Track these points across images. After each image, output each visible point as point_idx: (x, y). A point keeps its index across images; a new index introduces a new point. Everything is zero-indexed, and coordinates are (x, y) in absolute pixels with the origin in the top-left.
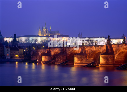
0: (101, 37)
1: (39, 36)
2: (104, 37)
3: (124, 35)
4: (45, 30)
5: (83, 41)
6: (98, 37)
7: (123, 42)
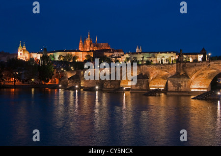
0: (170, 52)
1: (80, 51)
2: (174, 52)
3: (203, 48)
4: (88, 42)
5: (143, 58)
6: (166, 52)
7: (202, 58)
